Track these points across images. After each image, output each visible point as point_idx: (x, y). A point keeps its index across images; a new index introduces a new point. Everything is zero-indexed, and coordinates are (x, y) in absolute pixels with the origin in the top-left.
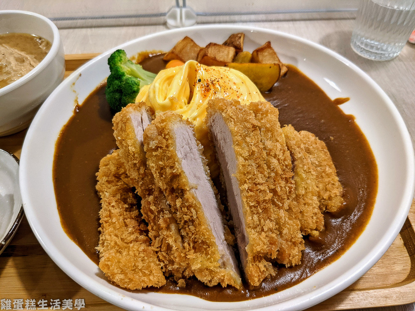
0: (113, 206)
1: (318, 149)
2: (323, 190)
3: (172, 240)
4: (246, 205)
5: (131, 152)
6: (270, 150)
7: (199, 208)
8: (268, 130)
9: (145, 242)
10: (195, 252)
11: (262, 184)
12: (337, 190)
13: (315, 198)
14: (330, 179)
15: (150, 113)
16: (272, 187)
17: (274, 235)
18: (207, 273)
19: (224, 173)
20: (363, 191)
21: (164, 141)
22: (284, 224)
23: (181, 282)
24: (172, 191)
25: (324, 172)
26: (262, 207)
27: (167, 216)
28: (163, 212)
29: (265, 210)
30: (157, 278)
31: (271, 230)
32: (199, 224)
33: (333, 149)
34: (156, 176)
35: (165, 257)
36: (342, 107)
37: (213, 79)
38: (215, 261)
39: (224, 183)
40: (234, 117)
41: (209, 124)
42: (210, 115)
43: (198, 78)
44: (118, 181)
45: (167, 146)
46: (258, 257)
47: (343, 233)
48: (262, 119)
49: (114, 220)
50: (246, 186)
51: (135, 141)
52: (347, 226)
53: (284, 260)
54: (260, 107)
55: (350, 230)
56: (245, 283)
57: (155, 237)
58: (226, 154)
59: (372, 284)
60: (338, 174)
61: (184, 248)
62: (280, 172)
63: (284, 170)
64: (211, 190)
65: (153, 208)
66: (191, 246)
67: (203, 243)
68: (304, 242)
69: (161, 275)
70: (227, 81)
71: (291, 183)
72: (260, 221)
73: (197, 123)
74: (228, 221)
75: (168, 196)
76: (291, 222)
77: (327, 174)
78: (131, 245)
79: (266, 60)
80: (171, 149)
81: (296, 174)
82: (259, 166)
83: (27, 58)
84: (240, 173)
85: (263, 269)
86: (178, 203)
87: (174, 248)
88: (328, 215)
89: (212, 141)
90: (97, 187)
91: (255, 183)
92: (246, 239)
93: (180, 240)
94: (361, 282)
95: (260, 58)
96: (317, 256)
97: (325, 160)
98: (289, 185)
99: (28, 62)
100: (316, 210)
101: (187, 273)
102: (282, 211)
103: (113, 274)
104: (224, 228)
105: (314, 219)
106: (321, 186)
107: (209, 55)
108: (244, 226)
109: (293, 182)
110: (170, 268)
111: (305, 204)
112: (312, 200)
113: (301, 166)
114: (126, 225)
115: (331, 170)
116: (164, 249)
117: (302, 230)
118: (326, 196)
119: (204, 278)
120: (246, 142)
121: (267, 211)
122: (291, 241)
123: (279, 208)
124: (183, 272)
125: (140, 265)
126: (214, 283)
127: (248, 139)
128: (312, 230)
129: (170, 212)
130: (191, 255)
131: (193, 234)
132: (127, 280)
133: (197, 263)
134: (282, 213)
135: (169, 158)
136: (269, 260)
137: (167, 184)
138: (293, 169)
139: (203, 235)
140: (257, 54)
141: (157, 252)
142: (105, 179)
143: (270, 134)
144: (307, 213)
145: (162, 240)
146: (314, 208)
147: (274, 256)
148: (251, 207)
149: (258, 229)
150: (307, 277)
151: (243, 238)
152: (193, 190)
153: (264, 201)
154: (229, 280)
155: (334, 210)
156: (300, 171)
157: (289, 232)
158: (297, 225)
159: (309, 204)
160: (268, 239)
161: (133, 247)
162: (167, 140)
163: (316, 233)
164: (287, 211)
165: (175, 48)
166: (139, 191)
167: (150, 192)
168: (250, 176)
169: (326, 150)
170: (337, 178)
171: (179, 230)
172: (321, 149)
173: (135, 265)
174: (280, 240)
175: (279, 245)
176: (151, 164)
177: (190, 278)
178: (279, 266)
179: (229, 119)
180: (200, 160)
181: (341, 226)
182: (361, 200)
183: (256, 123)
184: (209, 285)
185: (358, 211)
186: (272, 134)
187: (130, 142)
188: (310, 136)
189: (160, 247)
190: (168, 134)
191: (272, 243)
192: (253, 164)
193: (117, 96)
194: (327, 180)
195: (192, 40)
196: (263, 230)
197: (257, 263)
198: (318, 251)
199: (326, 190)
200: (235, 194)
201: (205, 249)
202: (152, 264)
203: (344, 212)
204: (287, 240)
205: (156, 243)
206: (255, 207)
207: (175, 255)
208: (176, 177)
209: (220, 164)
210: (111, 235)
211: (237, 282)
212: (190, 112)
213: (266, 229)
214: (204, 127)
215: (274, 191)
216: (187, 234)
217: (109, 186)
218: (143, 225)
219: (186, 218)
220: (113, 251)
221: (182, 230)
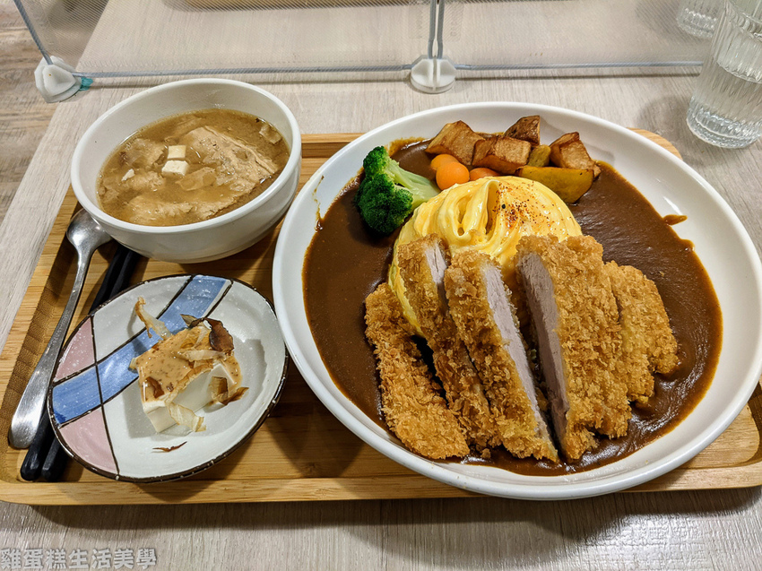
0: (397, 360)
1: (646, 291)
2: (652, 345)
3: (478, 403)
4: (569, 366)
5: (427, 297)
6: (594, 299)
7: (513, 368)
8: (591, 273)
9: (441, 404)
10: (506, 418)
11: (586, 341)
12: (670, 346)
13: (645, 356)
14: (661, 331)
15: (443, 247)
16: (597, 344)
17: (599, 401)
18: (521, 442)
19: (537, 325)
20: (702, 348)
21: (475, 288)
22: (610, 387)
23: (486, 452)
24: (480, 346)
25: (654, 322)
26: (587, 370)
27: (471, 374)
28: (465, 369)
29: (590, 372)
30: (461, 447)
31: (595, 395)
32: (513, 387)
33: (664, 291)
34: (461, 328)
35: (467, 423)
36: (675, 228)
37: (519, 202)
38: (531, 429)
39: (536, 336)
40: (556, 261)
41: (519, 264)
42: (521, 255)
43: (502, 204)
44: (395, 328)
45: (477, 296)
46: (579, 426)
47: (677, 399)
48: (583, 259)
49: (402, 377)
50: (569, 344)
51: (433, 285)
52: (682, 392)
53: (607, 429)
54: (582, 244)
55: (686, 397)
56: (563, 456)
57: (454, 399)
58: (542, 303)
59: (711, 463)
60: (671, 324)
61: (492, 413)
62: (606, 326)
63: (609, 323)
64: (522, 345)
65: (452, 364)
66: (502, 410)
67: (517, 407)
68: (630, 409)
69: (465, 443)
70: (535, 205)
71: (618, 339)
72: (583, 384)
73: (501, 261)
74: (540, 382)
75: (474, 352)
76: (617, 386)
77: (658, 325)
78: (429, 407)
79: (572, 159)
80: (483, 299)
81: (624, 326)
82: (584, 320)
83: (250, 153)
84: (562, 328)
85: (585, 440)
86: (488, 361)
87: (481, 413)
88: (659, 376)
89: (521, 285)
90: (369, 333)
91: (578, 340)
92: (565, 404)
93: (487, 403)
94: (697, 460)
95: (564, 155)
96: (646, 426)
97: (655, 307)
98: (616, 341)
99: (253, 159)
100: (646, 371)
101: (493, 442)
102: (607, 372)
103: (415, 441)
104: (536, 391)
105: (642, 382)
106: (650, 339)
107: (496, 153)
108: (563, 389)
109: (620, 337)
110: (473, 436)
111: (632, 364)
112: (641, 358)
113: (629, 317)
114: (416, 383)
115: (662, 319)
116: (466, 412)
117: (628, 395)
118: (656, 353)
119: (514, 449)
120: (569, 291)
121: (592, 372)
122: (617, 408)
123: (604, 368)
124: (488, 441)
125: (443, 431)
126: (527, 454)
127: (572, 288)
128: (639, 395)
129: (475, 369)
130: (502, 422)
131: (504, 397)
132: (430, 448)
133: (510, 431)
134: (607, 375)
135: (479, 309)
136: (592, 429)
137: (474, 338)
138: (620, 320)
139: (518, 399)
140: (561, 150)
141: (457, 417)
142: (379, 324)
143: (593, 277)
144: (635, 374)
145: (463, 403)
146: (643, 369)
147: (598, 426)
148: (574, 368)
149: (582, 394)
150: (634, 451)
151: (561, 403)
152: (506, 346)
153: (589, 361)
154: (546, 451)
155: (667, 370)
156: (628, 323)
157: (616, 398)
158: (624, 390)
159: (637, 364)
160: (592, 406)
161: (431, 410)
162: (478, 288)
163: (645, 399)
164: (612, 372)
165: (444, 138)
166: (431, 343)
167: (447, 345)
168: (574, 333)
169: (657, 294)
170: (670, 331)
171: (484, 392)
172: (650, 292)
173: (437, 431)
174: (605, 407)
175: (603, 412)
176: (456, 314)
177: (497, 448)
178: (602, 438)
179: (550, 263)
180: (508, 309)
181: (675, 390)
182: (700, 359)
183: (580, 266)
184: (520, 456)
185: (697, 373)
186: (596, 278)
187: (426, 287)
188: (637, 275)
189: (461, 410)
190: (479, 282)
191: (597, 410)
192: (578, 318)
193: (382, 213)
194: (657, 332)
195: (467, 126)
196: (586, 395)
197: (578, 432)
198: (647, 420)
199: (657, 345)
200: (553, 351)
201: (520, 415)
202: (456, 430)
203: (678, 375)
204: (612, 407)
205: (456, 405)
206: (578, 368)
207: (482, 420)
208: (486, 331)
209: (531, 314)
210: (401, 395)
211: (553, 454)
212: (493, 247)
213: (590, 394)
214: (511, 266)
215: (598, 349)
216: (496, 397)
217: (387, 333)
218: (437, 384)
219: (497, 378)
220: (408, 413)
221: (488, 393)
